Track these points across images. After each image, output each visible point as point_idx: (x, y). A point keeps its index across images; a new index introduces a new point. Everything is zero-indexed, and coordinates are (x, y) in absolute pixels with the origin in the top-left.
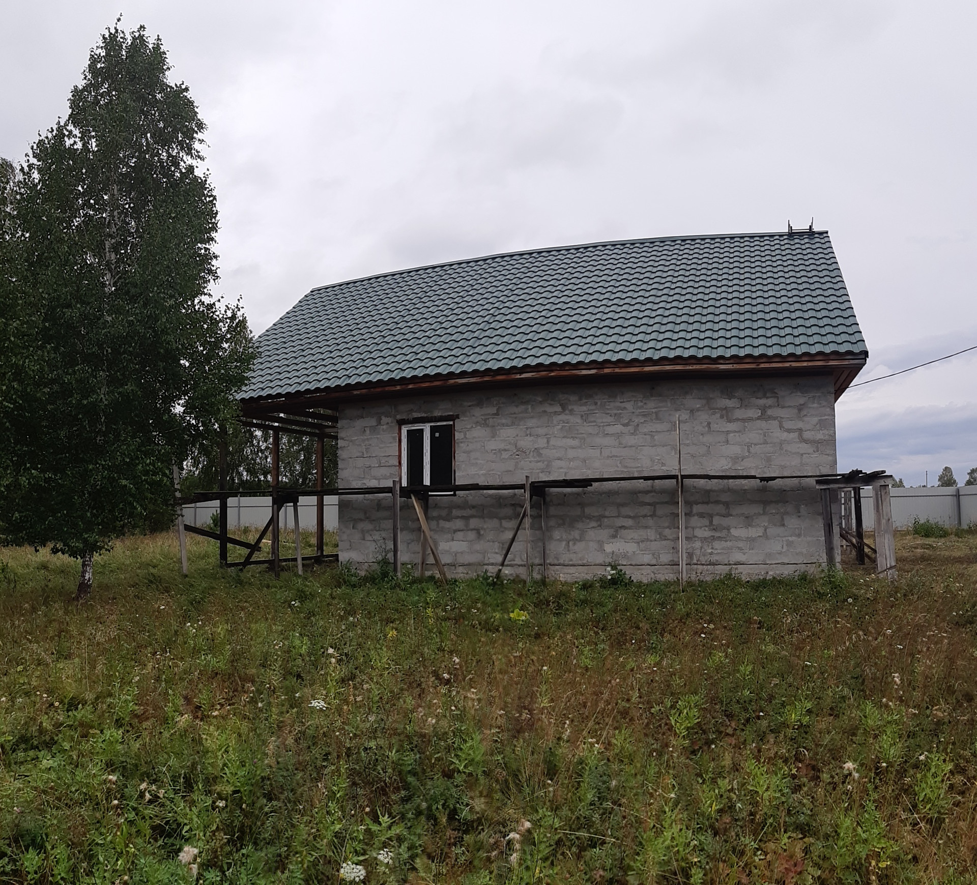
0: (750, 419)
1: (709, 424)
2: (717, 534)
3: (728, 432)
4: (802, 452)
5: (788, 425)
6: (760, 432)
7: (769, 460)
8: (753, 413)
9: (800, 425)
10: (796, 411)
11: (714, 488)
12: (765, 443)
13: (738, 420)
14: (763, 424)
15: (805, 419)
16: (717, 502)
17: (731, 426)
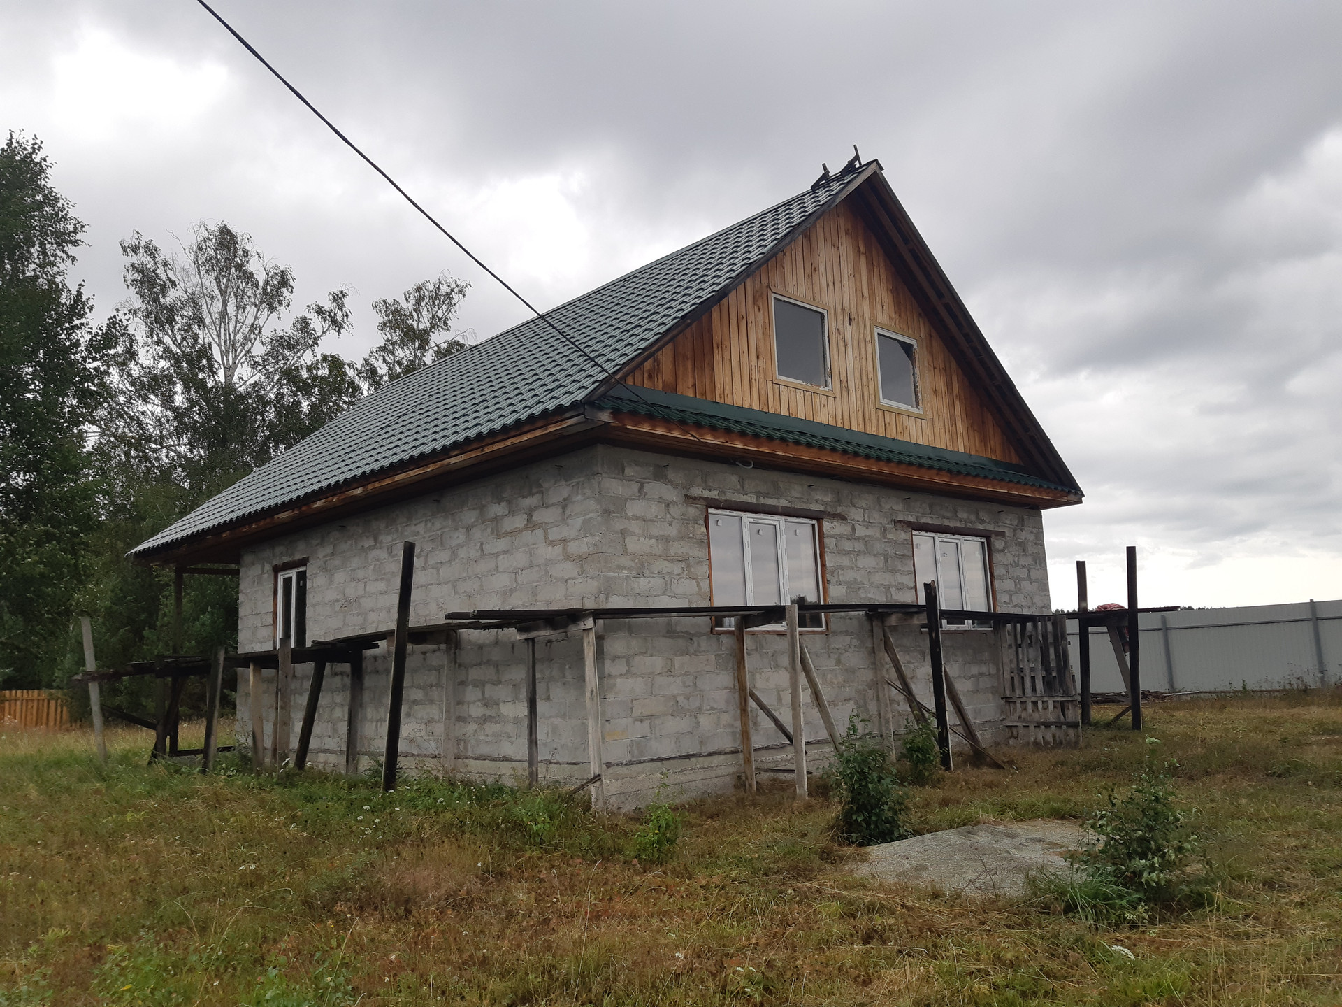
0: (517, 531)
1: (482, 544)
2: (489, 713)
3: (498, 554)
4: (566, 577)
5: (554, 534)
6: (526, 549)
7: (534, 594)
8: (519, 521)
9: (564, 532)
10: (560, 510)
11: (487, 641)
12: (532, 566)
13: (506, 533)
14: (527, 536)
15: (570, 521)
16: (488, 662)
17: (502, 545)
